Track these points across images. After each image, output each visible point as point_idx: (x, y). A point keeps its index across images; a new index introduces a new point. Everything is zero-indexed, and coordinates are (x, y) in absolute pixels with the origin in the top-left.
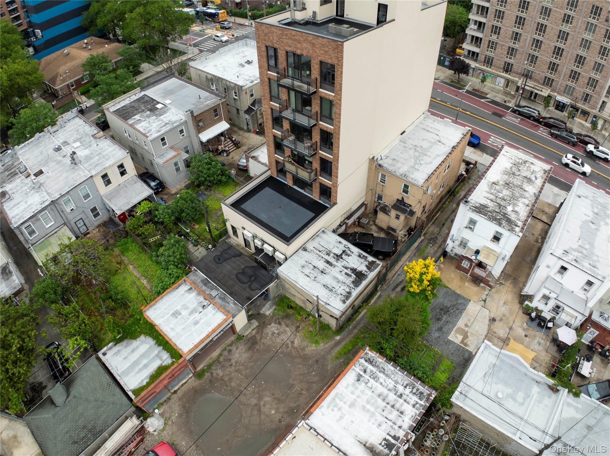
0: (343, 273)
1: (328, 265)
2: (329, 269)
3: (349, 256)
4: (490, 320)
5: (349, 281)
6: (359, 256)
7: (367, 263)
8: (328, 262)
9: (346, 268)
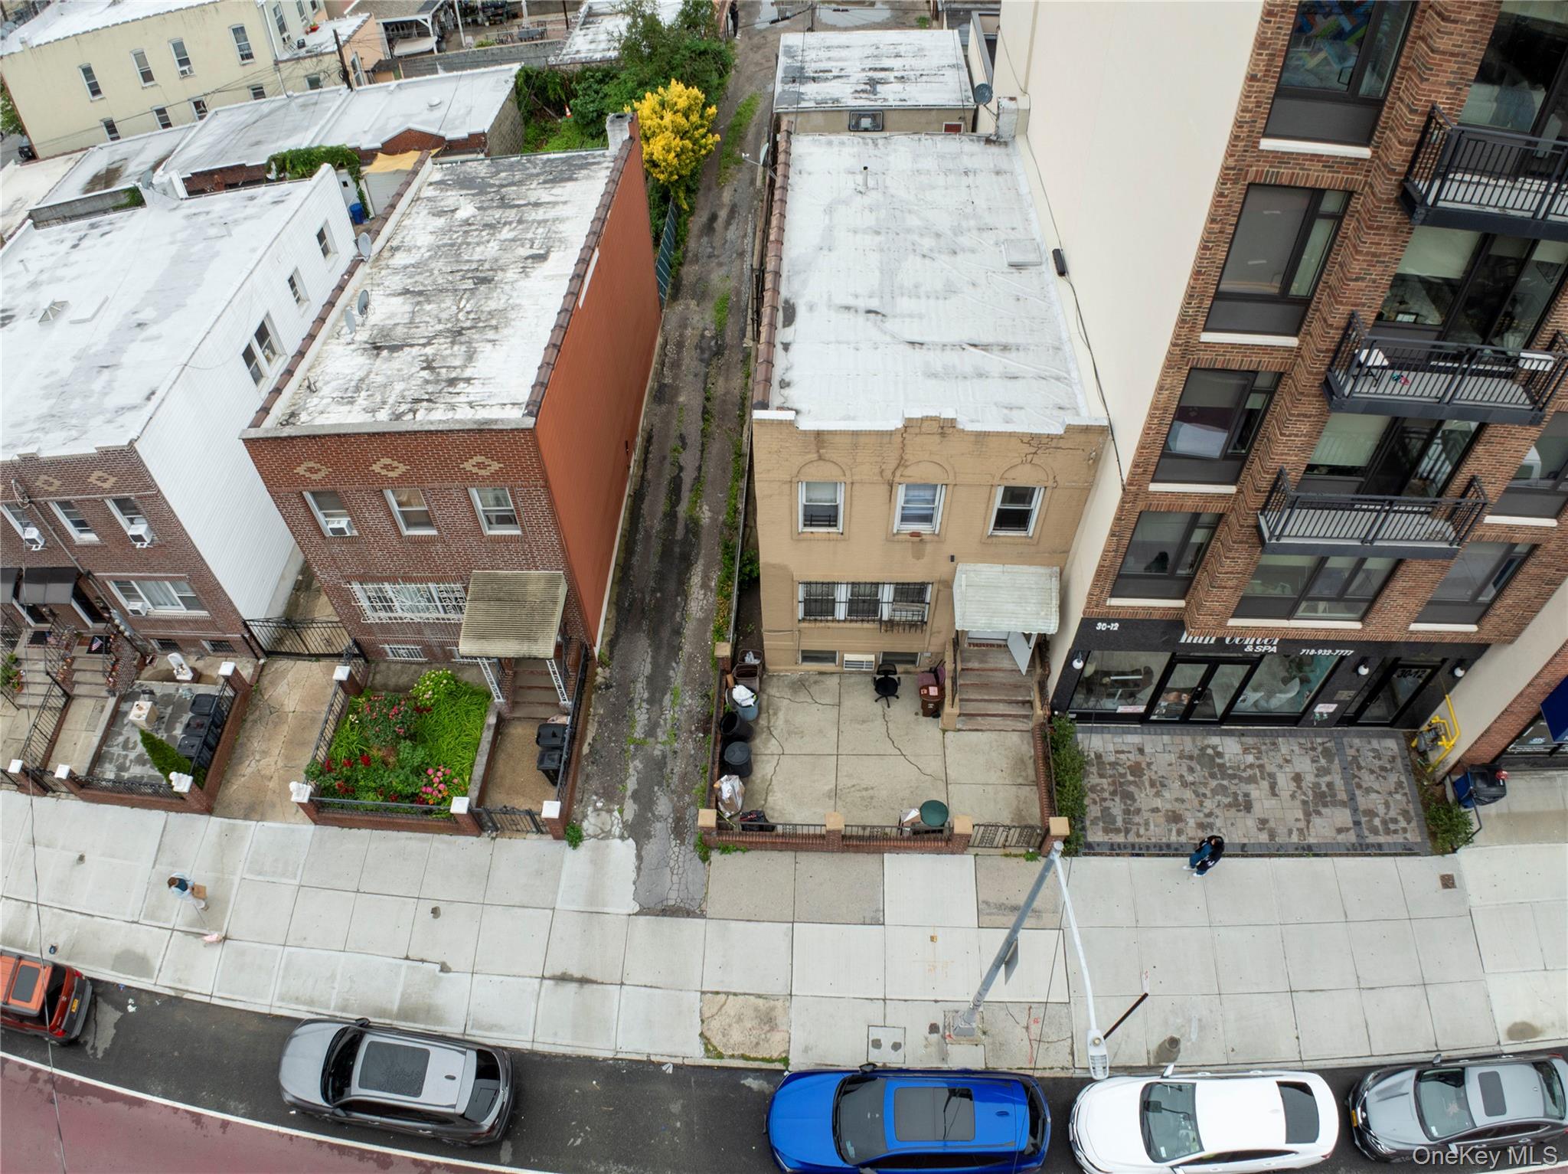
0: (835, 70)
2: (868, 64)
3: (855, 92)
5: (811, 68)
6: (836, 100)
8: (884, 70)
9: (837, 77)
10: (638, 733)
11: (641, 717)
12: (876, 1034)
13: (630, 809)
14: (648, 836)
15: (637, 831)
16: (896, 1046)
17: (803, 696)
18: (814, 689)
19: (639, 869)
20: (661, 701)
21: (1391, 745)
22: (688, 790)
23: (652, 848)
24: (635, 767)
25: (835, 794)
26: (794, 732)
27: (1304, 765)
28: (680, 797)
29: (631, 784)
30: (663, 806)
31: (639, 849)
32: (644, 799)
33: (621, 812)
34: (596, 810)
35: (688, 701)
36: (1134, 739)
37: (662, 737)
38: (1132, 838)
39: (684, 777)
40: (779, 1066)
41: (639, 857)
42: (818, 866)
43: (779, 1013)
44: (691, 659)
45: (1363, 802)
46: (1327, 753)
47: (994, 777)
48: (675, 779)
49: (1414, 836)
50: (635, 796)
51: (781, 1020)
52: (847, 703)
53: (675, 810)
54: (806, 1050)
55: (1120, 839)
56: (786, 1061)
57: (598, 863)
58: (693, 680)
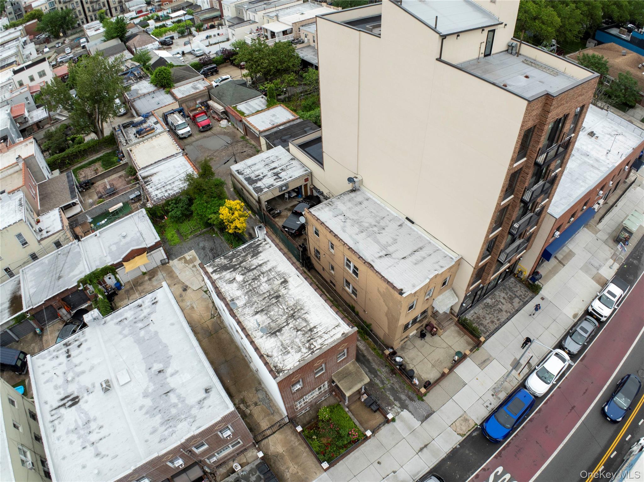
0: (261, 174)
1: (272, 168)
2: (268, 168)
3: (275, 180)
4: (187, 286)
5: (253, 176)
6: (272, 185)
7: (263, 187)
8: (274, 168)
9: (264, 177)
10: (381, 386)
11: (377, 382)
12: (485, 405)
13: (397, 403)
14: (407, 406)
15: (404, 406)
16: (491, 404)
17: (406, 351)
18: (406, 347)
19: (412, 414)
20: (378, 374)
21: (512, 279)
22: (404, 389)
23: (410, 407)
24: (388, 393)
25: (433, 366)
26: (412, 360)
27: (503, 295)
28: (404, 392)
29: (392, 398)
30: (403, 397)
31: (408, 410)
32: (398, 399)
33: (396, 405)
34: (390, 410)
35: (384, 370)
36: (472, 312)
37: (387, 383)
38: (490, 332)
39: (400, 387)
40: (476, 426)
41: (410, 412)
42: (445, 383)
43: (466, 417)
44: (374, 360)
45: (518, 294)
46: (504, 289)
47: (457, 339)
48: (399, 389)
49: (531, 295)
50: (395, 400)
51: (468, 418)
52: (416, 345)
53: (406, 396)
54: (477, 419)
55: (488, 334)
56: (476, 424)
57: (403, 420)
58: (379, 365)
